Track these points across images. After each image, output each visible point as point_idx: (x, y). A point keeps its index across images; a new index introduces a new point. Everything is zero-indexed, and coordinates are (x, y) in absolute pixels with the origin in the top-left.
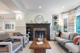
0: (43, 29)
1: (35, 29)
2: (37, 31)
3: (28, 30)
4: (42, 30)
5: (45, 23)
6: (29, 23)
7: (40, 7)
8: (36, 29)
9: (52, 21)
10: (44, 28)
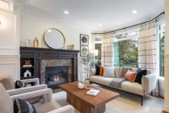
0: (64, 63)
1: (45, 63)
2: (50, 67)
3: (24, 66)
4: (62, 65)
5: (69, 48)
6: (28, 46)
7: (66, 12)
8: (47, 61)
9: (79, 45)
10: (66, 59)
